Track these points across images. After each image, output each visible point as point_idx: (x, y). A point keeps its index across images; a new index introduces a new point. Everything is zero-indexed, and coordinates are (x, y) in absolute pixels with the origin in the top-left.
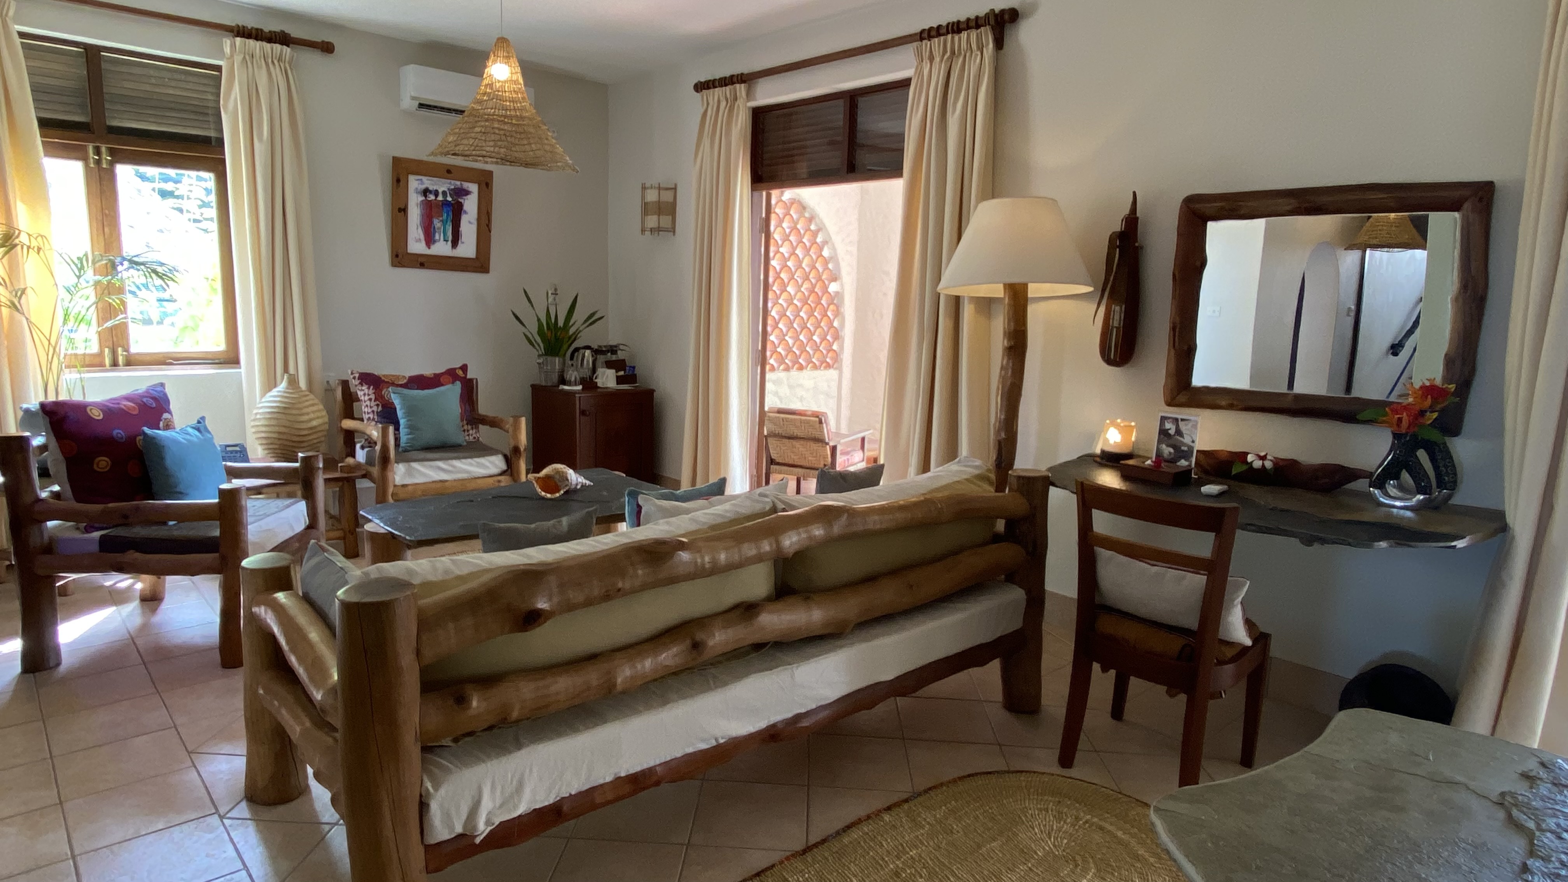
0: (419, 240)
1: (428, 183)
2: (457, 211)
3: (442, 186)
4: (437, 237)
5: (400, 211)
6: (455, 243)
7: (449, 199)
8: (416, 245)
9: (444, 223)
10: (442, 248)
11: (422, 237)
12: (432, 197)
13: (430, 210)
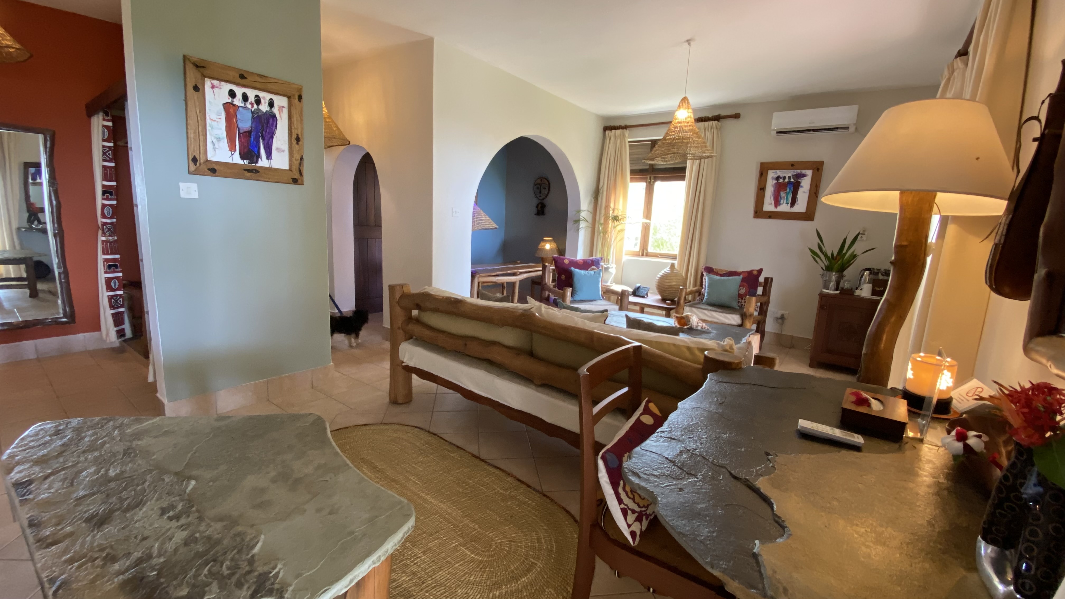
0: (771, 204)
1: (780, 173)
2: (796, 186)
3: (788, 174)
4: (782, 201)
5: (761, 189)
6: (793, 204)
7: (792, 180)
8: (769, 206)
9: (787, 194)
10: (784, 207)
11: (773, 202)
12: (781, 181)
13: (780, 187)
